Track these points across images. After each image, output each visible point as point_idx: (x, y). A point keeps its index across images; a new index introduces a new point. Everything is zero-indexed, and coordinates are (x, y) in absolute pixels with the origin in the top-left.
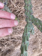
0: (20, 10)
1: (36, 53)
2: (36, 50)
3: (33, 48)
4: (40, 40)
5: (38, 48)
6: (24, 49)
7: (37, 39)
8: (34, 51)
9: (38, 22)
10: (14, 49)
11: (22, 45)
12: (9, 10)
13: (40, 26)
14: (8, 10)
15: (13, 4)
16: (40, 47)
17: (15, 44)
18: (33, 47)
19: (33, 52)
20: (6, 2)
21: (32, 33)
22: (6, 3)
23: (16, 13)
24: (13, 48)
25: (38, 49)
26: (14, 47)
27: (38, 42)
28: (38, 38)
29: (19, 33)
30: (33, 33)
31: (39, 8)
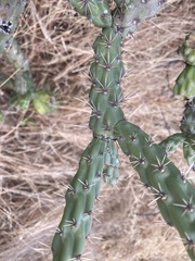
0: (69, 57)
1: (114, 255)
2: (116, 244)
3: (105, 234)
4: (137, 200)
5: (125, 234)
6: (69, 250)
7: (124, 193)
8: (104, 247)
9: (136, 142)
10: (14, 233)
11: (62, 232)
12: (18, 53)
13: (141, 161)
14: (15, 52)
15: (38, 26)
16: (133, 231)
17: (24, 208)
18: (105, 228)
19: (100, 251)
20: (11, 19)
21: (107, 178)
22: (10, 24)
23: (49, 67)
24: (8, 230)
25: (123, 240)
26: (14, 224)
27: (127, 210)
28: (130, 190)
29: (46, 161)
30: (115, 177)
31: (151, 62)
